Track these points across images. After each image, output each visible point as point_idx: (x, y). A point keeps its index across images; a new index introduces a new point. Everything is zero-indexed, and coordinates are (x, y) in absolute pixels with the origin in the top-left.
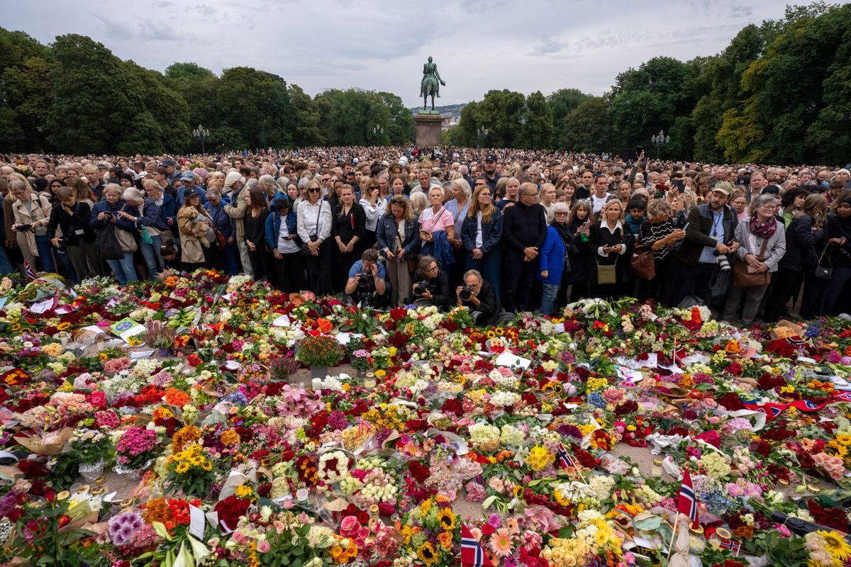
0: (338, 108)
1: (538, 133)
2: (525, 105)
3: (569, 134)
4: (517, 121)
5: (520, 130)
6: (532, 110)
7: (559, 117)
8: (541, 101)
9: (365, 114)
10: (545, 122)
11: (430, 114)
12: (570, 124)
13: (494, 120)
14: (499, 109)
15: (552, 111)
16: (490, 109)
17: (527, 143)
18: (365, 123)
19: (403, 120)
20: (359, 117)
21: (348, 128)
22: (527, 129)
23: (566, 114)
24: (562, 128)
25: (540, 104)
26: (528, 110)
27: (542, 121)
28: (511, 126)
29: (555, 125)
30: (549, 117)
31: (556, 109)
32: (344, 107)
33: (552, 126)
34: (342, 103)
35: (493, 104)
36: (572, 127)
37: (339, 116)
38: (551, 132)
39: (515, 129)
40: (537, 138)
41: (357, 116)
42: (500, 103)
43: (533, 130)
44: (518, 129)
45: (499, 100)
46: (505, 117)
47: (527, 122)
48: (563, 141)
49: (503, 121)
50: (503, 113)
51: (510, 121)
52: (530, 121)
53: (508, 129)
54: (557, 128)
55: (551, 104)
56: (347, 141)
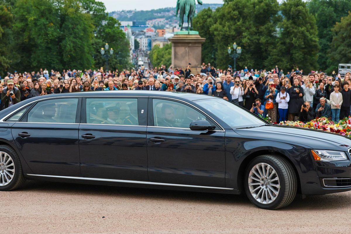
0: (23, 19)
1: (300, 48)
2: (280, 13)
3: (340, 48)
4: (270, 33)
5: (274, 44)
6: (288, 19)
7: (325, 27)
8: (300, 8)
9: (61, 26)
10: (308, 34)
11: (189, 34)
12: (340, 35)
13: (239, 33)
14: (245, 18)
15: (314, 18)
16: (232, 19)
17: (285, 62)
18: (61, 39)
19: (108, 34)
20: (53, 31)
21: (36, 46)
22: (284, 43)
23: (334, 23)
24: (330, 40)
25: (299, 12)
26: (284, 19)
27: (303, 33)
28: (263, 40)
29: (321, 36)
30: (312, 28)
31: (320, 16)
32: (31, 18)
33: (317, 39)
34: (29, 12)
35: (236, 12)
36: (344, 39)
37: (23, 30)
38: (316, 46)
39: (268, 44)
40: (298, 55)
41: (50, 30)
42: (246, 10)
43: (292, 45)
44: (273, 44)
45: (244, 6)
46: (254, 29)
47: (283, 34)
48: (333, 58)
49: (251, 34)
50: (250, 22)
51: (260, 33)
52: (287, 33)
53: (258, 45)
54: (324, 41)
55: (313, 11)
56: (35, 64)
